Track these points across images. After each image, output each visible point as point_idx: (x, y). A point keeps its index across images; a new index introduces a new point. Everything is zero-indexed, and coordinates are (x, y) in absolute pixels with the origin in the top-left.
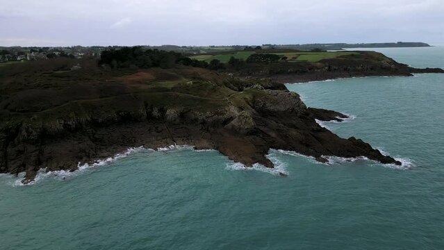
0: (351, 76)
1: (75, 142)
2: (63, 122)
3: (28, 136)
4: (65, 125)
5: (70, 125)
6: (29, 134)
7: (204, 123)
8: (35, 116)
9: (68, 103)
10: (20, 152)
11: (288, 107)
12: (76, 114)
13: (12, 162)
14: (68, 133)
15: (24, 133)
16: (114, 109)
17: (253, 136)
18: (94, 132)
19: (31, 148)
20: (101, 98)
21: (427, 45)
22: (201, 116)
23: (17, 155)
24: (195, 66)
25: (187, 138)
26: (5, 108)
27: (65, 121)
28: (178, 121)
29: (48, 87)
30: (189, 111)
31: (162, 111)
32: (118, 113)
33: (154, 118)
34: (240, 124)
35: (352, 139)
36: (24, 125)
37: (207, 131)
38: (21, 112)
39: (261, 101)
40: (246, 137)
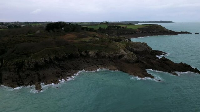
0: (152, 35)
1: (53, 69)
2: (43, 59)
4: (45, 60)
5: (46, 60)
6: (29, 65)
7: (109, 58)
8: (31, 56)
9: (44, 50)
10: (28, 75)
11: (143, 49)
12: (48, 55)
13: (25, 80)
14: (47, 64)
15: (26, 65)
16: (65, 52)
17: (137, 64)
18: (59, 63)
19: (33, 73)
20: (57, 47)
21: (172, 22)
22: (107, 54)
23: (27, 77)
24: (90, 31)
25: (103, 65)
26: (13, 52)
27: (44, 58)
28: (96, 57)
29: (30, 42)
30: (100, 52)
31: (87, 52)
32: (66, 54)
33: (84, 56)
34: (129, 58)
35: (181, 63)
36: (26, 61)
37: (112, 61)
38: (23, 54)
39: (130, 47)
40: (134, 64)
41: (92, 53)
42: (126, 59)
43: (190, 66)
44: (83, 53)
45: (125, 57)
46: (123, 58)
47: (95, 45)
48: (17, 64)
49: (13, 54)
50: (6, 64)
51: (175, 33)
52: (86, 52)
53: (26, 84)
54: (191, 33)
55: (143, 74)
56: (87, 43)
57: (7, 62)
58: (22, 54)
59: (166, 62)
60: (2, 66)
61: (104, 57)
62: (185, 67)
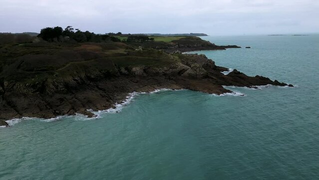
1: (93, 91)
3: (57, 88)
6: (57, 87)
8: (57, 73)
10: (62, 100)
11: (203, 63)
12: (77, 72)
13: (61, 107)
14: (81, 86)
15: (52, 86)
16: (97, 68)
18: (95, 84)
19: (68, 97)
20: (85, 60)
21: (206, 35)
22: (161, 70)
23: (61, 102)
24: (114, 41)
25: (160, 84)
27: (73, 77)
28: (145, 75)
30: (149, 68)
31: (128, 69)
32: (100, 72)
33: (125, 75)
34: (195, 72)
35: (257, 76)
36: (49, 80)
37: (170, 79)
38: (40, 71)
39: (187, 60)
40: (203, 80)
41: (137, 69)
42: (189, 74)
43: (268, 79)
44: (123, 70)
45: (187, 71)
46: (186, 73)
47: (139, 57)
48: (34, 86)
49: (20, 71)
50: (12, 87)
51: (223, 48)
52: (126, 69)
53: (66, 112)
54: (240, 47)
55: (220, 90)
56: (125, 55)
57: (14, 85)
58: (38, 70)
59: (240, 75)
60: (5, 91)
61: (157, 74)
62: (262, 81)
